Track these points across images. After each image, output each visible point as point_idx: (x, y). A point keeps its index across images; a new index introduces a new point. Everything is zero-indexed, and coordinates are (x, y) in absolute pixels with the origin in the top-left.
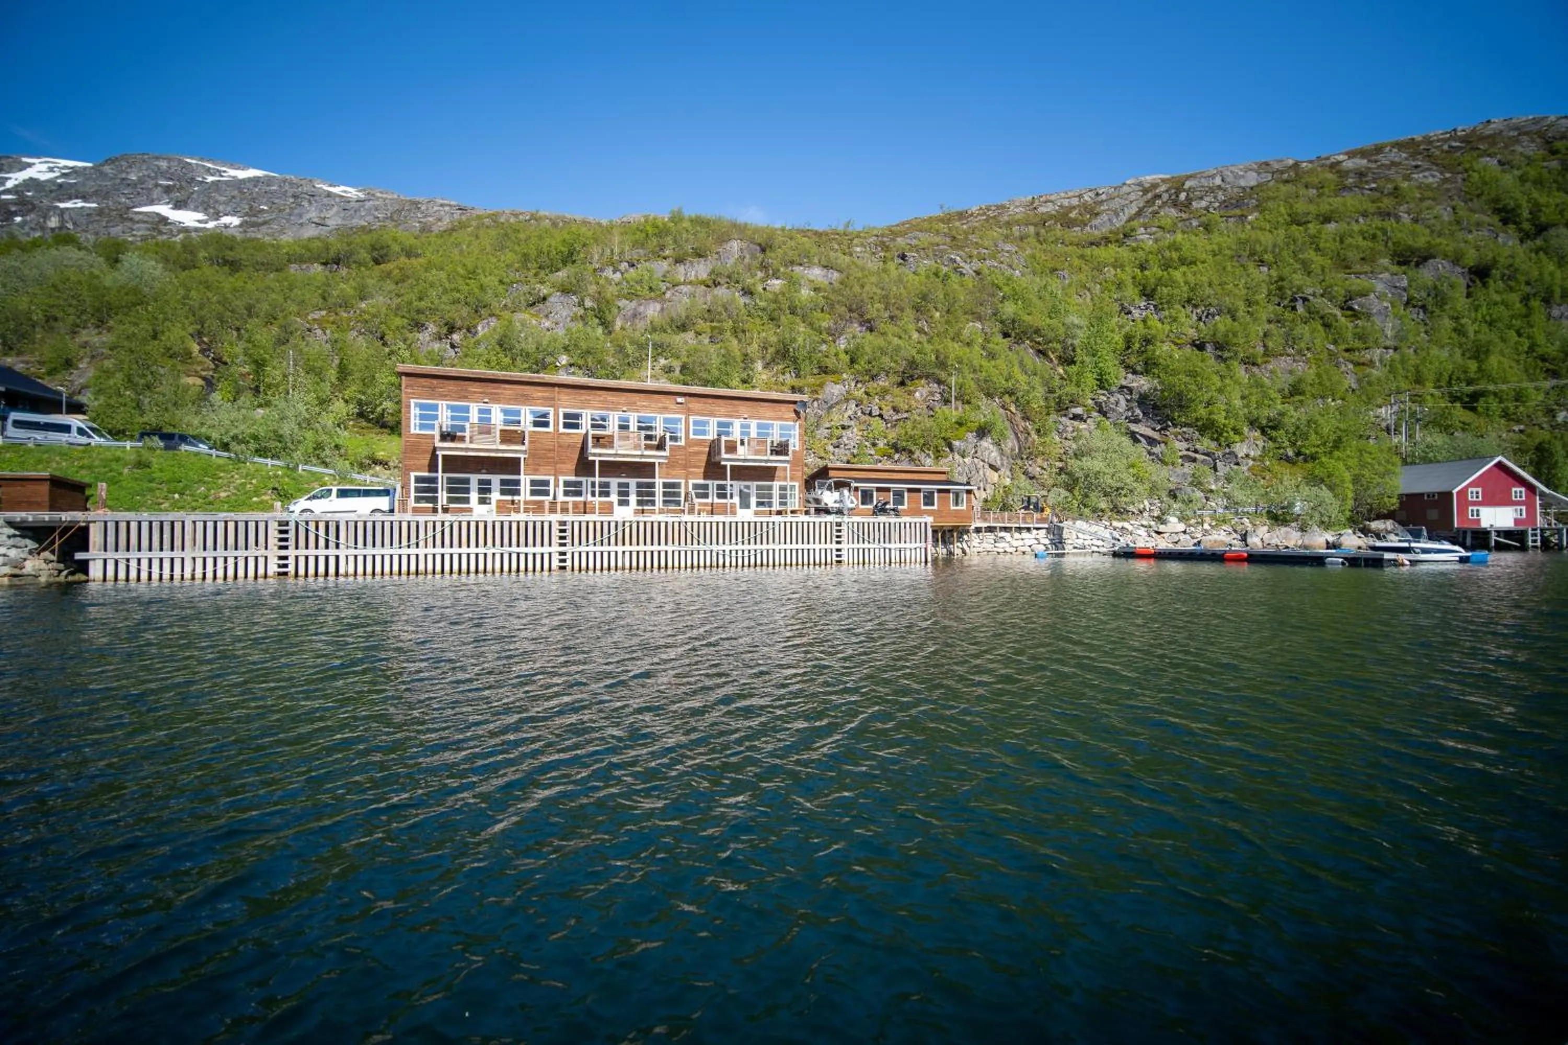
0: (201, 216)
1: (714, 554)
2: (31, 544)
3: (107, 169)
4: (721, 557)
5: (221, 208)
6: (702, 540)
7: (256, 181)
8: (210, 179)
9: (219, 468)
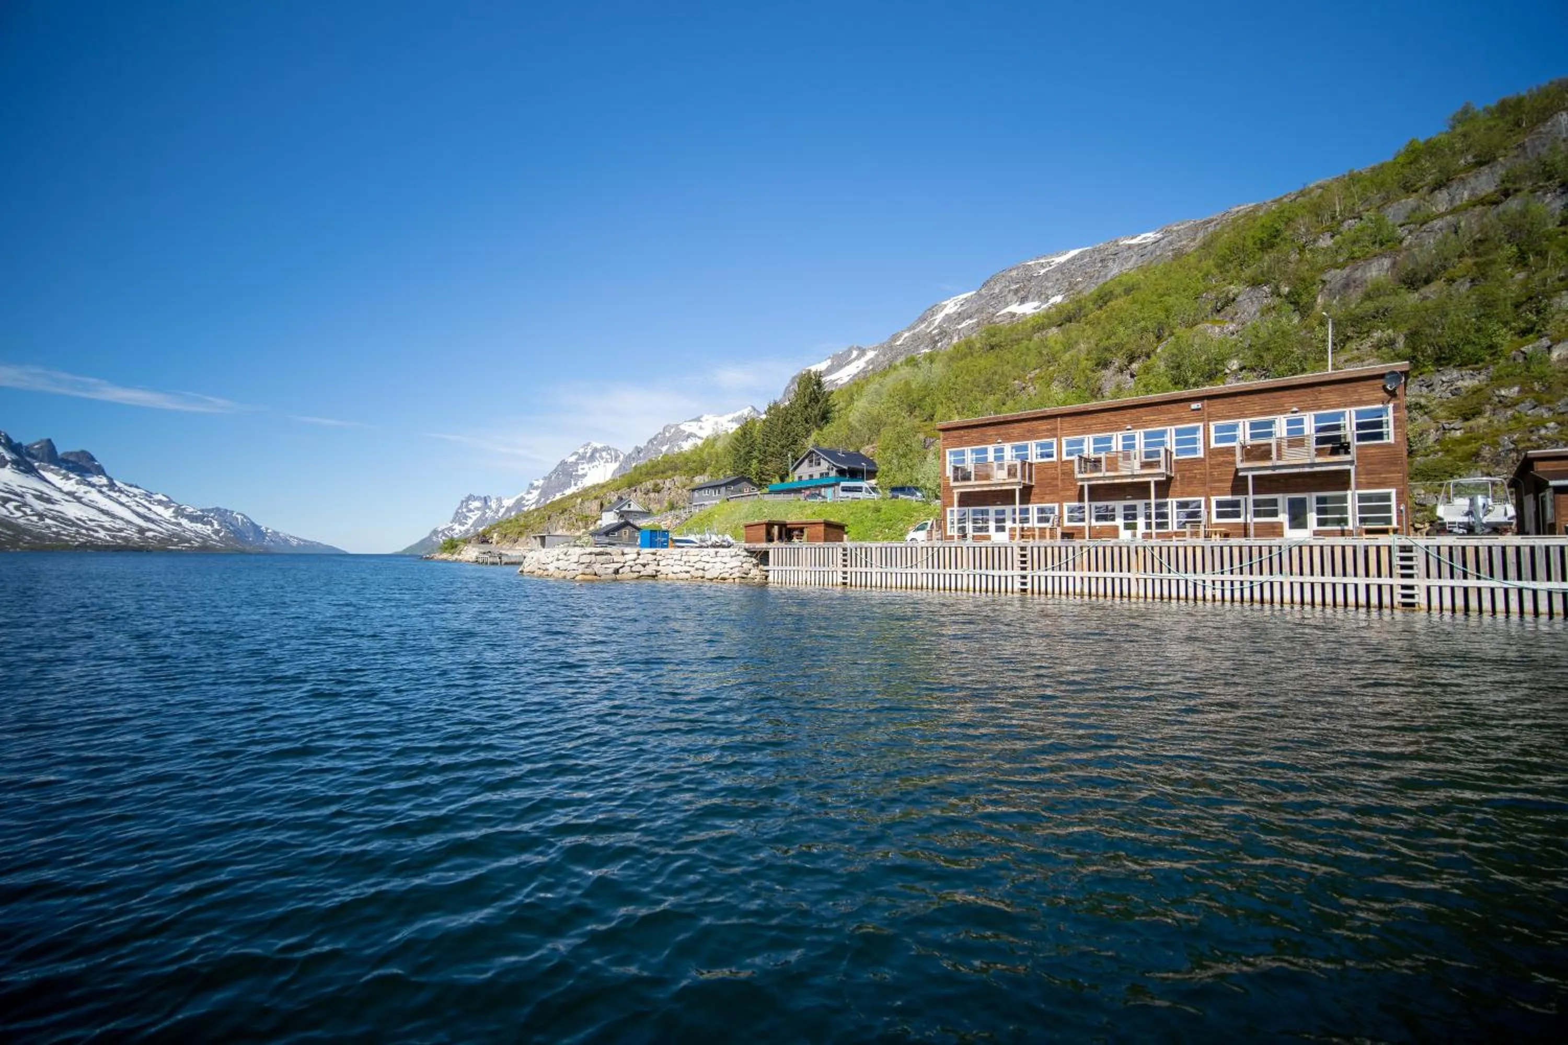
0: (1036, 304)
1: (1191, 585)
2: (755, 561)
3: (983, 291)
4: (1199, 589)
5: (1049, 292)
6: (1173, 568)
7: (1072, 261)
8: (1042, 271)
9: (914, 509)
